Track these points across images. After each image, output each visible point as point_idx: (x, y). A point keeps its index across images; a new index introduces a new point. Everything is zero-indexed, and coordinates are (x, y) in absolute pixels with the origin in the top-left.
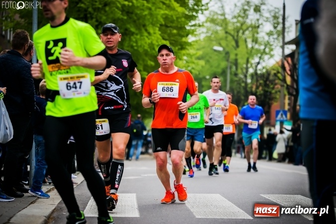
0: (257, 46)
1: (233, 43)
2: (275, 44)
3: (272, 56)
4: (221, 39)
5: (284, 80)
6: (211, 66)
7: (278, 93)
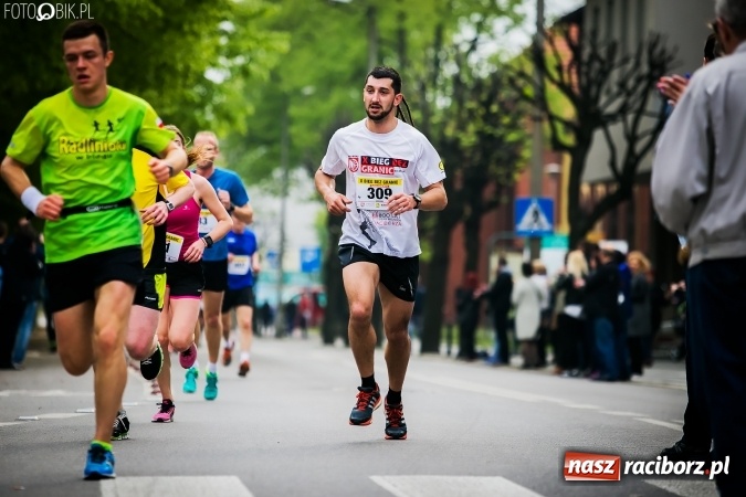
5: (541, 100)
6: (320, 55)
7: (529, 142)
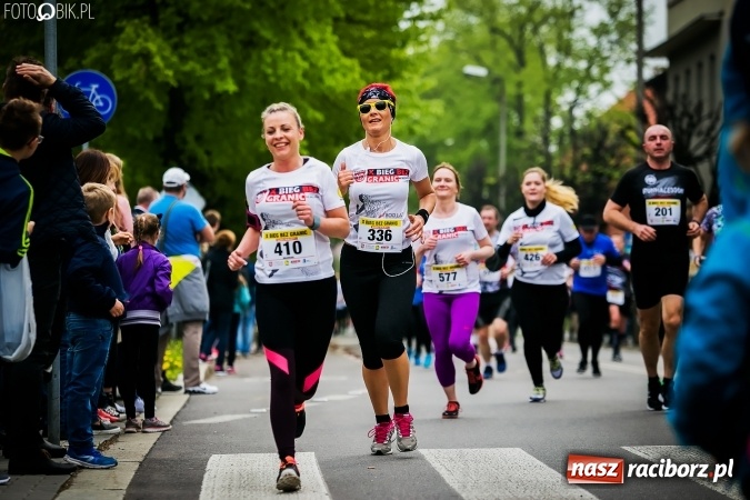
0: (569, 63)
1: (511, 56)
2: (614, 56)
3: (607, 86)
4: (482, 47)
6: (459, 114)
